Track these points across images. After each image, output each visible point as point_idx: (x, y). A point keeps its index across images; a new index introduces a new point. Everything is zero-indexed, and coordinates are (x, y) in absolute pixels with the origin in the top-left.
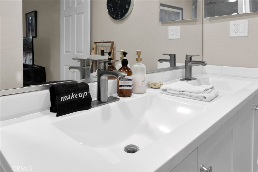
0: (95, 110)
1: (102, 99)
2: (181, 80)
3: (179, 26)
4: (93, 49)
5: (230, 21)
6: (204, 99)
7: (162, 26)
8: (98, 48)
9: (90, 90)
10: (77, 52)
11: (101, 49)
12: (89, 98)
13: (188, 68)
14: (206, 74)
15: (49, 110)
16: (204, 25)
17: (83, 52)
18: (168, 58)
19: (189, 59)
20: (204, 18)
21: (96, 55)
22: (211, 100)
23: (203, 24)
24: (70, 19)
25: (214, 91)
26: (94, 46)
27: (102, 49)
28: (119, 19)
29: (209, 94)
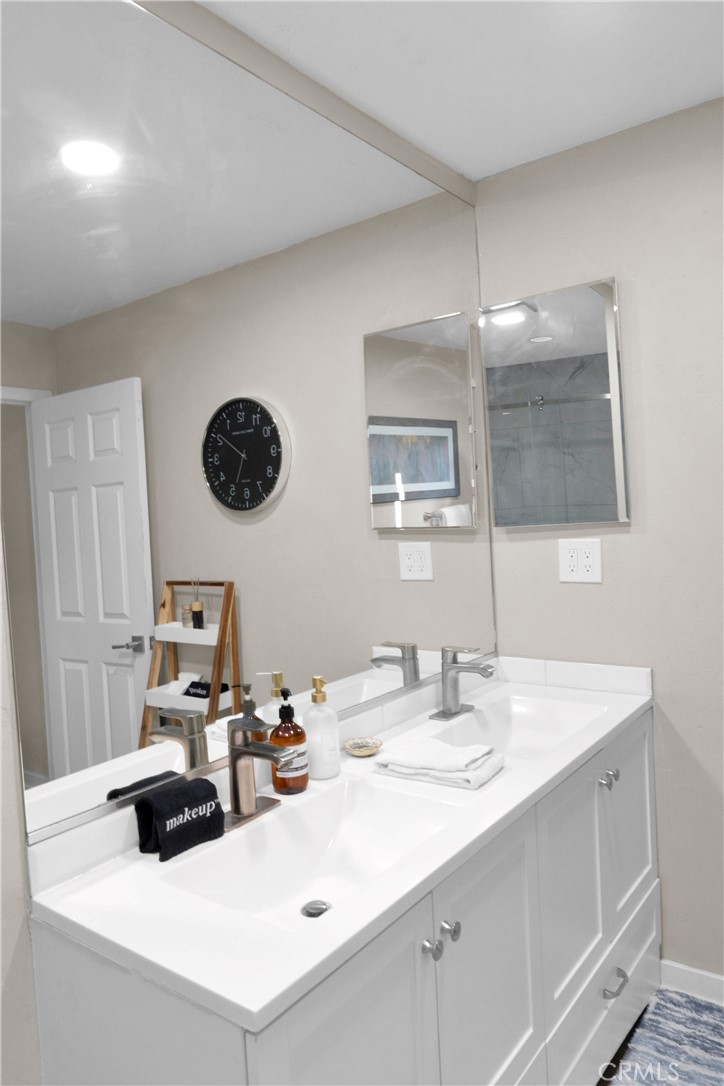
0: (233, 837)
1: (245, 808)
2: (431, 717)
3: (429, 543)
4: (163, 605)
5: (560, 540)
6: (466, 785)
7: (381, 539)
8: (179, 598)
9: (218, 795)
10: (107, 615)
11: (191, 606)
12: (218, 813)
13: (449, 682)
14: (507, 681)
15: (138, 849)
16: (495, 545)
17: (128, 615)
18: (397, 653)
19: (451, 661)
20: (494, 529)
21: (175, 623)
22: (481, 786)
23: (491, 542)
24: (74, 499)
25: (494, 760)
26: (166, 594)
27: (196, 608)
28: (246, 509)
29: (478, 772)
